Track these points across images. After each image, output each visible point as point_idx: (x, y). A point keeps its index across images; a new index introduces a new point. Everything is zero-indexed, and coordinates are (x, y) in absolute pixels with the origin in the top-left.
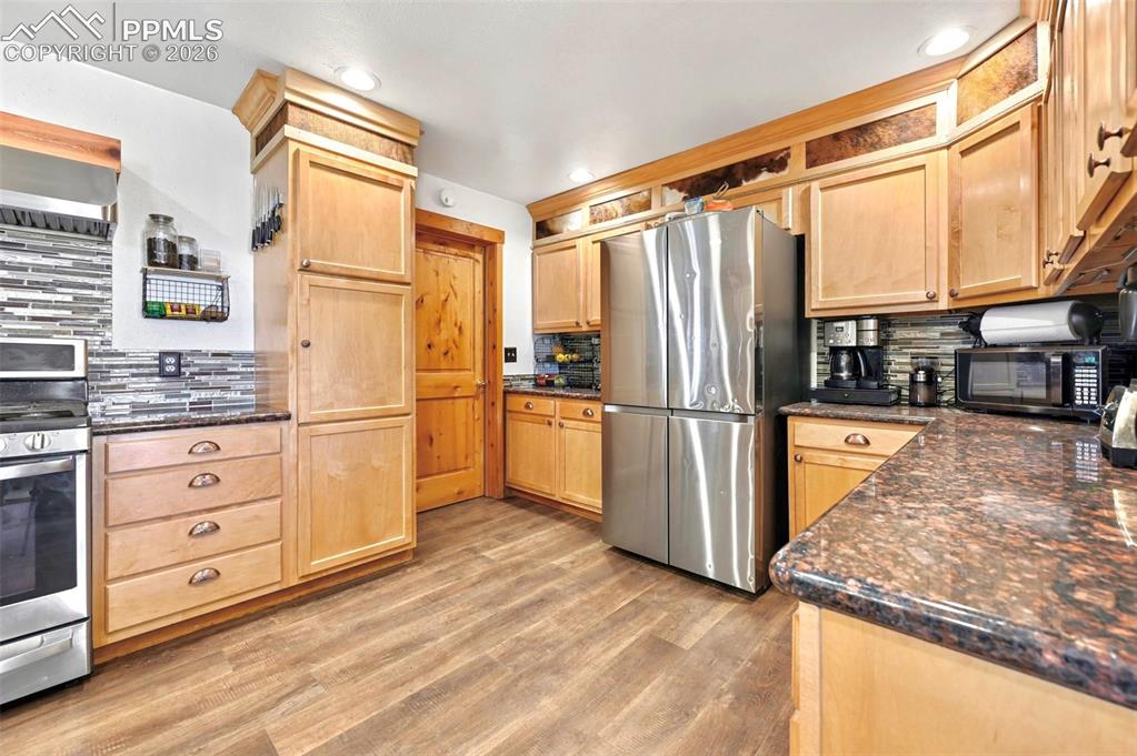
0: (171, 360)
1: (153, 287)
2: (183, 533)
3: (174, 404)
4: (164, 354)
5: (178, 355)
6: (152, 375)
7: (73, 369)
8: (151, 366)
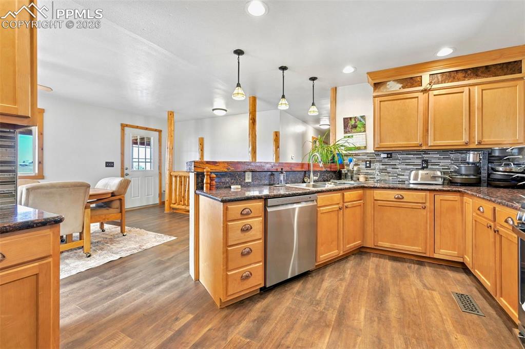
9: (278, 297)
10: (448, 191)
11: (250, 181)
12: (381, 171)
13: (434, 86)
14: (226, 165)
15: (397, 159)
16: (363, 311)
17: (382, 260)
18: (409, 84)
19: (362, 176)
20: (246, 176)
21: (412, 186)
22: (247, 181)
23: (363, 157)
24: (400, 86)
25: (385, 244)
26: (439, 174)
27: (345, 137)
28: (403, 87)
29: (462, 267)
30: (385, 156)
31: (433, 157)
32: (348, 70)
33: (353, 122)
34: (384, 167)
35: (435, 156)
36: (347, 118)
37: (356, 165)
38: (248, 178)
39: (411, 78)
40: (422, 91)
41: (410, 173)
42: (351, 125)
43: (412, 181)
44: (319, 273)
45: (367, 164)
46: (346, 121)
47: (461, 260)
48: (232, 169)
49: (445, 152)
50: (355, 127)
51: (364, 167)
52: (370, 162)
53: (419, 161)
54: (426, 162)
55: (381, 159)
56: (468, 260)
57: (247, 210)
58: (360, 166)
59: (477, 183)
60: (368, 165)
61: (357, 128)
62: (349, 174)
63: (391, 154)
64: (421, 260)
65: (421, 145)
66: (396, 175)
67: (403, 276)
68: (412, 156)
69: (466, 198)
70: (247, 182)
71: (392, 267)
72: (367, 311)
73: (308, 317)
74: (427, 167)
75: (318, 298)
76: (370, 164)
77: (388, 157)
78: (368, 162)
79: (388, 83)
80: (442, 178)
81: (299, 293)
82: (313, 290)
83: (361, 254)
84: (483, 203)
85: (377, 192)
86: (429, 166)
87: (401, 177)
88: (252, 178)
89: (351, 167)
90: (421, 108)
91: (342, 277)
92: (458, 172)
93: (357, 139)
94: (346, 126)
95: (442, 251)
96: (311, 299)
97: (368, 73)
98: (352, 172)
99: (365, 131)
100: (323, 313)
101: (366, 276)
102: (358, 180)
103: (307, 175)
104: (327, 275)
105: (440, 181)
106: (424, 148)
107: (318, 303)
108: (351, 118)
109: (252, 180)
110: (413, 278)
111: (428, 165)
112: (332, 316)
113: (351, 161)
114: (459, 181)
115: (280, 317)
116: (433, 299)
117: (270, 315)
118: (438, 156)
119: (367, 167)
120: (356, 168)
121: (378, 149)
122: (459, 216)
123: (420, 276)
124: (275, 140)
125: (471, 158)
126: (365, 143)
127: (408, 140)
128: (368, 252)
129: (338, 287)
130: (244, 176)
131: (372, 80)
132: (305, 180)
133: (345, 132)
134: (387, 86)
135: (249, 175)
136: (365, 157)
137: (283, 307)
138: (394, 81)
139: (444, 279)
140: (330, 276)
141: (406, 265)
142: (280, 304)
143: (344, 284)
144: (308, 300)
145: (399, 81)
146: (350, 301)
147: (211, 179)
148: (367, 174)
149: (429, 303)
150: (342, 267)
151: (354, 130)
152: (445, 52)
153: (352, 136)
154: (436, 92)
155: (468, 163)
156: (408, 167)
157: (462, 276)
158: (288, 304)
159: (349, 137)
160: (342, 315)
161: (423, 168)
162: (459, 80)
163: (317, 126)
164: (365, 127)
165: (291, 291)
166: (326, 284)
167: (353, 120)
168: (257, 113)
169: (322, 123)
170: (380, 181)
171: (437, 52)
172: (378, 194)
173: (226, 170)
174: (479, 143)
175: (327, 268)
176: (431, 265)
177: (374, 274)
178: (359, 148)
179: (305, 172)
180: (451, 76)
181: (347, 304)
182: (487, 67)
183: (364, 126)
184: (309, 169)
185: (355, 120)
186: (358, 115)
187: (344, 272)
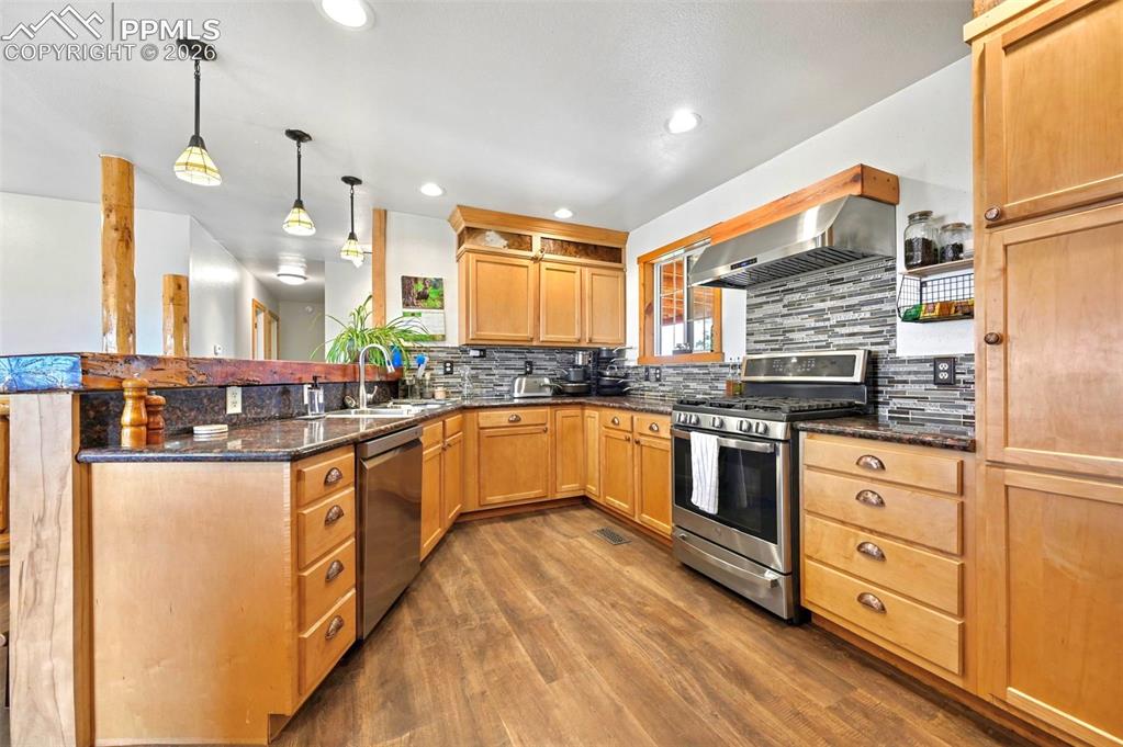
0: (943, 366)
1: (929, 290)
2: (852, 544)
3: (949, 415)
4: (936, 361)
5: (952, 360)
6: (926, 382)
7: (852, 375)
8: (926, 373)
9: (387, 648)
10: (570, 404)
11: (238, 409)
12: (474, 378)
13: (547, 256)
14: (185, 368)
15: (493, 359)
16: (530, 595)
17: (496, 525)
18: (516, 244)
19: (440, 389)
20: (230, 399)
21: (516, 401)
22: (230, 410)
23: (440, 355)
24: (506, 243)
25: (497, 499)
26: (547, 381)
27: (405, 315)
28: (509, 246)
29: (584, 501)
30: (477, 353)
31: (540, 359)
32: (431, 190)
33: (420, 287)
34: (474, 372)
35: (540, 356)
36: (409, 278)
37: (427, 369)
38: (234, 405)
39: (519, 235)
40: (533, 259)
41: (513, 382)
42: (418, 293)
43: (516, 395)
44: (422, 580)
45: (446, 367)
46: (408, 283)
47: (581, 493)
48: (201, 378)
49: (550, 349)
50: (423, 296)
51: (441, 372)
52: (452, 363)
53: (521, 363)
54: (530, 364)
55: (468, 360)
56: (593, 490)
57: (334, 473)
58: (434, 372)
59: (586, 393)
60: (448, 369)
61: (429, 300)
62: (417, 387)
63: (484, 351)
64: (542, 507)
65: (532, 340)
66: (492, 385)
67: (538, 535)
68: (512, 355)
69: (588, 412)
70: (230, 415)
71: (515, 529)
72: (535, 593)
73: (470, 642)
74: (530, 372)
75: (457, 612)
76: (451, 367)
77: (480, 357)
78: (448, 365)
79: (488, 233)
80: (550, 387)
81: (419, 623)
82: (440, 607)
83: (460, 528)
84: (617, 413)
85: (483, 414)
86: (534, 371)
87: (499, 388)
88: (243, 402)
89: (419, 374)
90: (532, 286)
91: (463, 569)
92: (566, 379)
93: (427, 321)
94: (406, 292)
95: (565, 487)
96: (448, 620)
97: (459, 206)
98: (421, 382)
99: (442, 308)
100: (486, 624)
101: (494, 553)
102: (433, 397)
103: (348, 391)
104: (437, 575)
105: (548, 392)
106: (535, 343)
107: (466, 619)
108: (416, 279)
109: (244, 408)
110: (548, 532)
111: (532, 369)
112: (501, 621)
113: (421, 362)
114: (570, 391)
115: (427, 670)
116: (583, 546)
117: (404, 678)
118: (543, 356)
119: (446, 373)
120: (428, 376)
121: (473, 342)
122: (580, 436)
123: (553, 528)
124: (172, 300)
125: (580, 359)
126: (443, 329)
127: (516, 331)
128: (470, 521)
129: (472, 585)
130: (224, 398)
131: (465, 220)
132: (349, 402)
133: (406, 305)
134: (487, 239)
135: (234, 394)
136: (444, 355)
137: (414, 655)
138: (497, 232)
139: (577, 522)
140: (444, 576)
141: (529, 520)
142: (402, 654)
143: (476, 576)
144: (445, 623)
145: (504, 235)
146: (504, 592)
147: (151, 409)
148: (446, 385)
149: (583, 551)
150: (449, 556)
151: (422, 303)
152: (563, 214)
153: (420, 314)
154: (549, 265)
155: (579, 367)
156: (508, 372)
157: (587, 513)
158: (418, 647)
159: (413, 314)
160: (511, 612)
161: (527, 374)
162: (570, 255)
163: (271, 275)
164: (442, 300)
165: (401, 626)
166: (449, 588)
167: (420, 283)
168: (136, 210)
169: (283, 269)
170: (472, 396)
171: (556, 210)
172: (486, 419)
173: (185, 383)
174: (590, 341)
175: (428, 567)
176: (553, 510)
177: (502, 546)
178: (433, 338)
179: (345, 383)
180: (565, 247)
181: (505, 598)
182: (595, 246)
183: (441, 297)
184: (355, 378)
185: (424, 284)
186: (431, 276)
187: (460, 561)
